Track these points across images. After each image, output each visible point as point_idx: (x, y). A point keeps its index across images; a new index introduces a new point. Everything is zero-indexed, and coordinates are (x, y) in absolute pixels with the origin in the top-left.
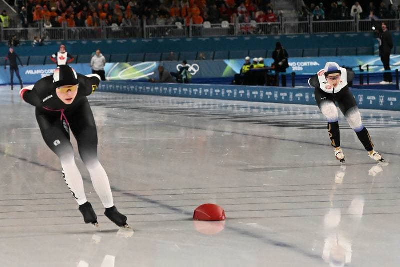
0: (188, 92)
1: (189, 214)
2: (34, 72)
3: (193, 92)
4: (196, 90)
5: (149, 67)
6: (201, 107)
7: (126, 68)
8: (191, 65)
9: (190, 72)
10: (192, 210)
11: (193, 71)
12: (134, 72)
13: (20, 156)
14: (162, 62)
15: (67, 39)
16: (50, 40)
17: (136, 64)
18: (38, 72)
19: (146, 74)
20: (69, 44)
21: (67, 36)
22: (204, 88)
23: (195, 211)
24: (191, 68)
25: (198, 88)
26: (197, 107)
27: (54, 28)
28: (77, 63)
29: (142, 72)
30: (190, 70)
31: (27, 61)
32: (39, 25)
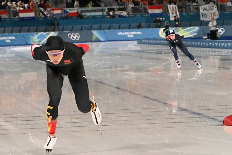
0: (218, 45)
1: (220, 121)
2: (123, 33)
3: (221, 45)
4: (223, 44)
5: (193, 30)
6: (226, 54)
7: (179, 31)
8: (220, 28)
9: (218, 33)
10: (222, 119)
11: (220, 33)
12: (185, 33)
13: (115, 86)
14: (202, 27)
15: (143, 13)
16: (133, 14)
17: (186, 28)
18: (125, 33)
19: (192, 34)
20: (145, 16)
21: (143, 11)
22: (227, 43)
23: (224, 120)
24: (220, 30)
25: (224, 42)
26: (224, 54)
27: (135, 6)
28: (149, 28)
29: (189, 33)
30: (219, 31)
31: (119, 27)
32: (126, 5)
